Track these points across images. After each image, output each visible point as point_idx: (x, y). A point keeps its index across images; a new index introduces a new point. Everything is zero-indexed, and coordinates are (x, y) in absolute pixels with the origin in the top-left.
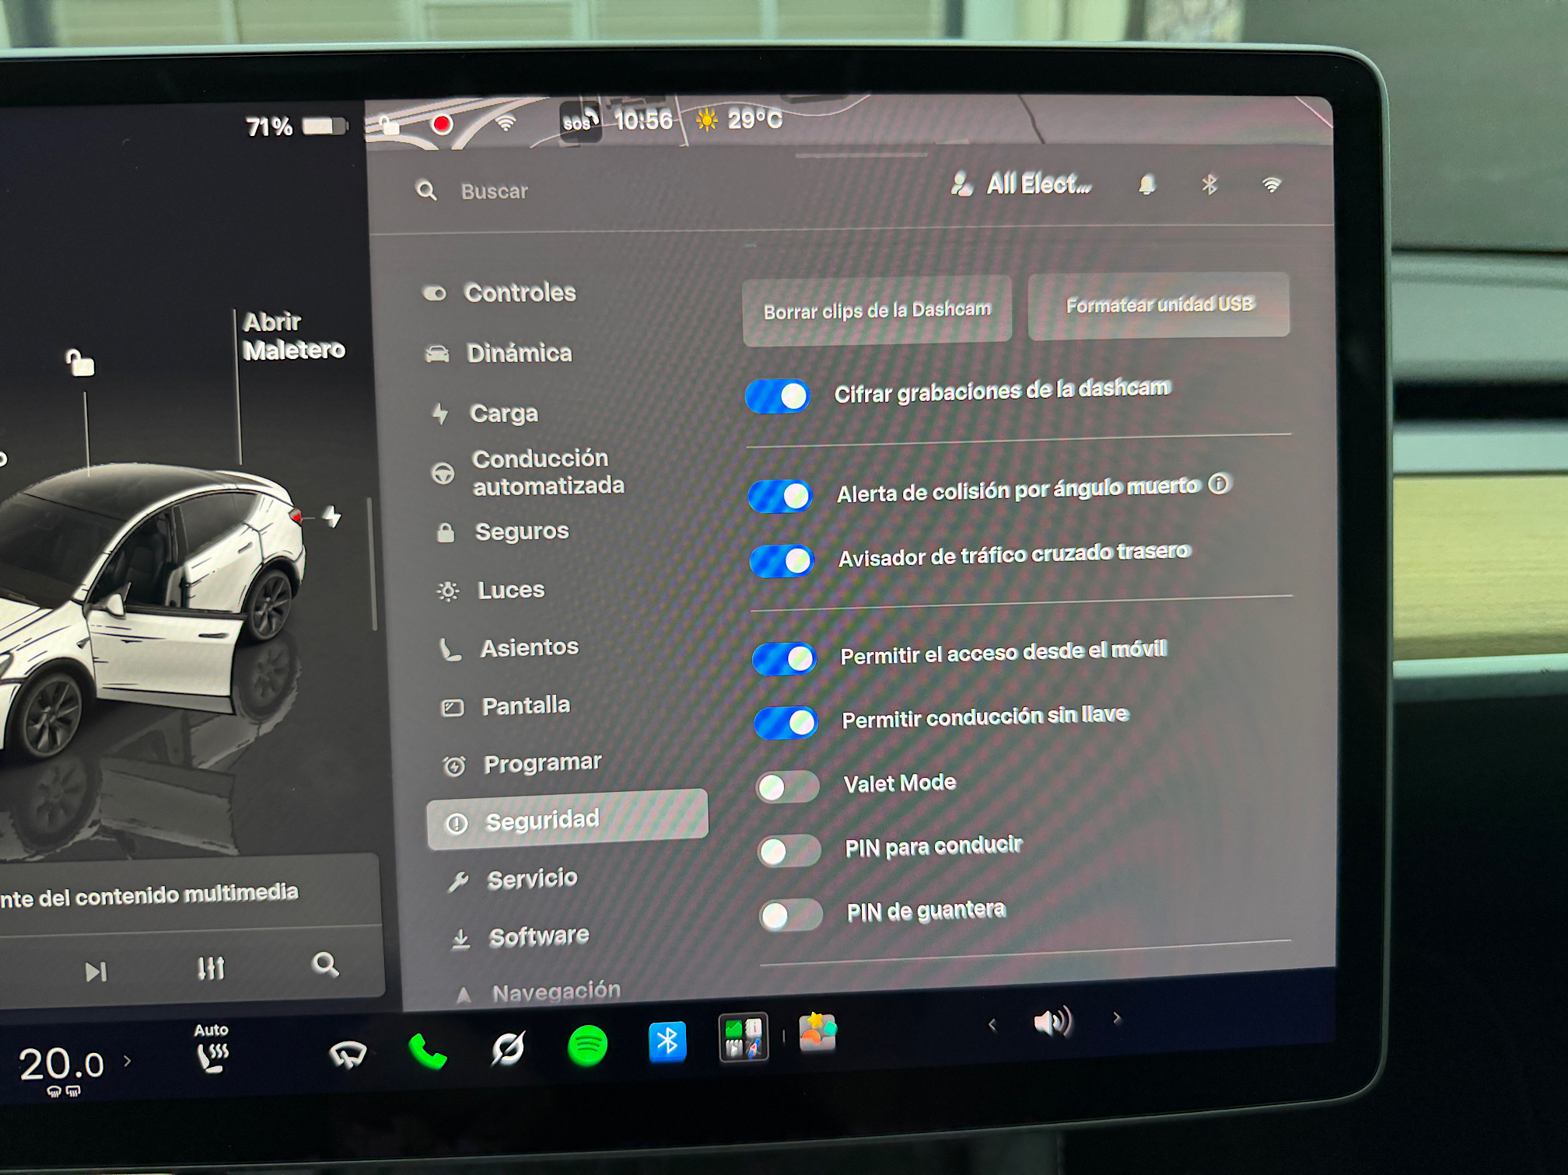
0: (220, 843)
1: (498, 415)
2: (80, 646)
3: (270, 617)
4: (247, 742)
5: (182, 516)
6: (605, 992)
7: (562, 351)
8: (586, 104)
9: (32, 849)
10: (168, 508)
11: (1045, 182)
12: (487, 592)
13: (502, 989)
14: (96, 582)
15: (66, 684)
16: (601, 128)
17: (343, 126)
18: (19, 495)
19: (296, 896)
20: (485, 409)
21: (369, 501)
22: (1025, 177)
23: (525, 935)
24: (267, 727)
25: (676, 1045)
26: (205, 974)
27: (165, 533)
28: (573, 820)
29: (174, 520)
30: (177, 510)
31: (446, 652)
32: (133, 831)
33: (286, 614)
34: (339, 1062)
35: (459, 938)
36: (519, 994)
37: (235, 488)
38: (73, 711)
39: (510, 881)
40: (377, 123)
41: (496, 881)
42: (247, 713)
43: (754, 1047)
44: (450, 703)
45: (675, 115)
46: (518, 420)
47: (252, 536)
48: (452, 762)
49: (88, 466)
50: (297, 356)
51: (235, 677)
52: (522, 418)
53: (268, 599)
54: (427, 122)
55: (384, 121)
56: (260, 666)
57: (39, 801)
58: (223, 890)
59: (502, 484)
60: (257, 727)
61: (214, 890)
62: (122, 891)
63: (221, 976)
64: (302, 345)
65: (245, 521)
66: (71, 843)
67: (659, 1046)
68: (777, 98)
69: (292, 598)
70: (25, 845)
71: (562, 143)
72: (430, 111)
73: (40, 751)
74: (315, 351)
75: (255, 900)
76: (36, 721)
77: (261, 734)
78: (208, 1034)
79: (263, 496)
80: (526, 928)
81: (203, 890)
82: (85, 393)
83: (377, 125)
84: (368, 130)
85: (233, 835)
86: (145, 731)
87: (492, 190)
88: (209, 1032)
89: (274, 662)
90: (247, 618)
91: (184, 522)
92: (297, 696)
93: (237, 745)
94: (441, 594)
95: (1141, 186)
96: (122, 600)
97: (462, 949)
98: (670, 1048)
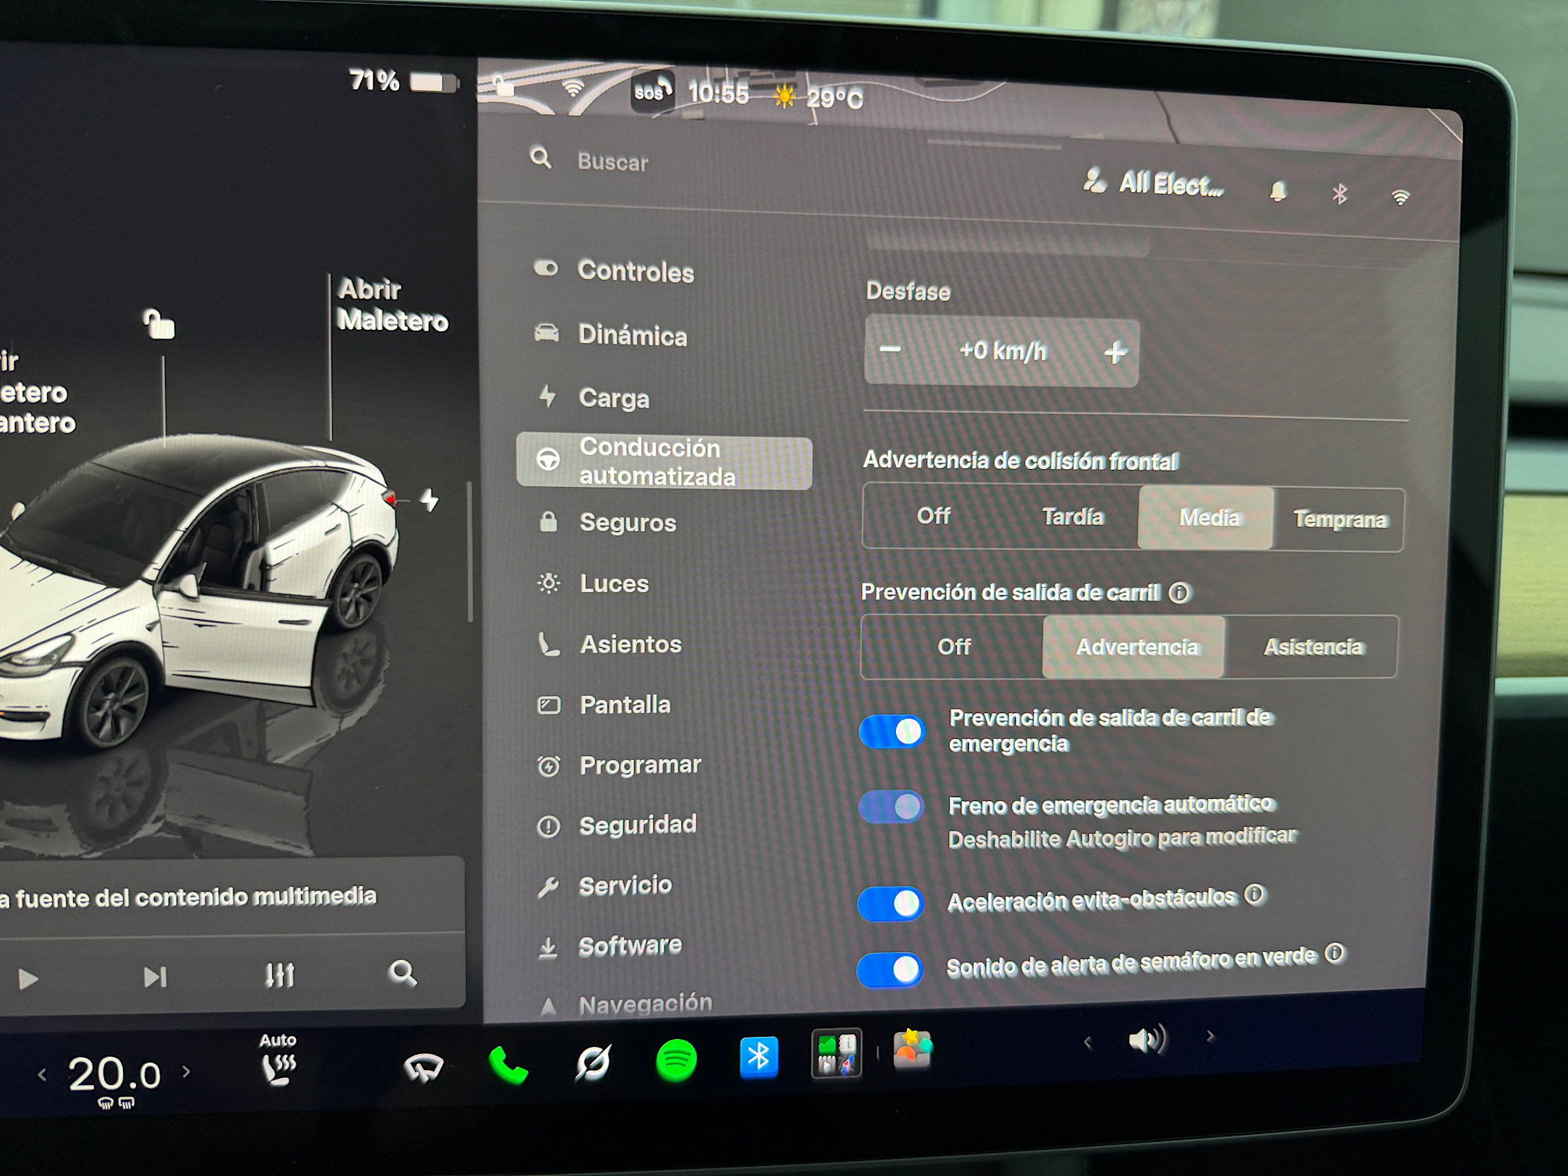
0: (295, 844)
1: (608, 399)
2: (149, 629)
3: (357, 605)
4: (326, 736)
5: (265, 493)
6: (696, 1005)
7: (677, 335)
9: (90, 845)
10: (249, 484)
11: (1178, 182)
12: (590, 585)
13: (589, 1001)
14: (168, 561)
15: (131, 669)
16: (674, 99)
17: (454, 84)
18: (87, 464)
19: (374, 900)
20: (595, 394)
22: (1158, 178)
23: (616, 944)
24: (350, 721)
25: (766, 1062)
26: (273, 981)
27: (246, 511)
28: (669, 826)
29: (256, 497)
30: (259, 486)
31: (544, 647)
32: (199, 828)
33: (375, 602)
34: (414, 1075)
35: (546, 946)
36: (607, 1007)
37: (326, 465)
38: (140, 698)
39: (602, 887)
40: (491, 83)
41: (588, 887)
42: (328, 705)
43: (847, 1064)
44: (546, 700)
46: (629, 406)
48: (547, 762)
49: (165, 436)
50: (396, 327)
51: (317, 670)
52: (633, 404)
53: (356, 586)
54: (543, 84)
55: (498, 81)
56: (345, 656)
57: (98, 794)
58: (296, 892)
59: (609, 472)
60: (339, 720)
61: (285, 893)
62: (187, 892)
63: (291, 983)
64: (402, 316)
65: (334, 501)
66: (132, 840)
67: (750, 1061)
68: (911, 80)
69: (384, 583)
70: (82, 841)
71: (686, 115)
72: (547, 73)
73: (101, 740)
74: (416, 323)
75: (328, 905)
76: (99, 708)
77: (342, 728)
78: (275, 1044)
79: (355, 475)
80: (616, 937)
81: (274, 892)
82: (163, 357)
83: (490, 85)
84: (480, 89)
85: (308, 835)
86: (217, 723)
87: (610, 161)
88: (276, 1042)
89: (360, 652)
90: (333, 604)
91: (266, 500)
92: (384, 689)
93: (316, 739)
94: (542, 586)
95: (1272, 192)
96: (197, 581)
97: (549, 958)
98: (761, 1063)
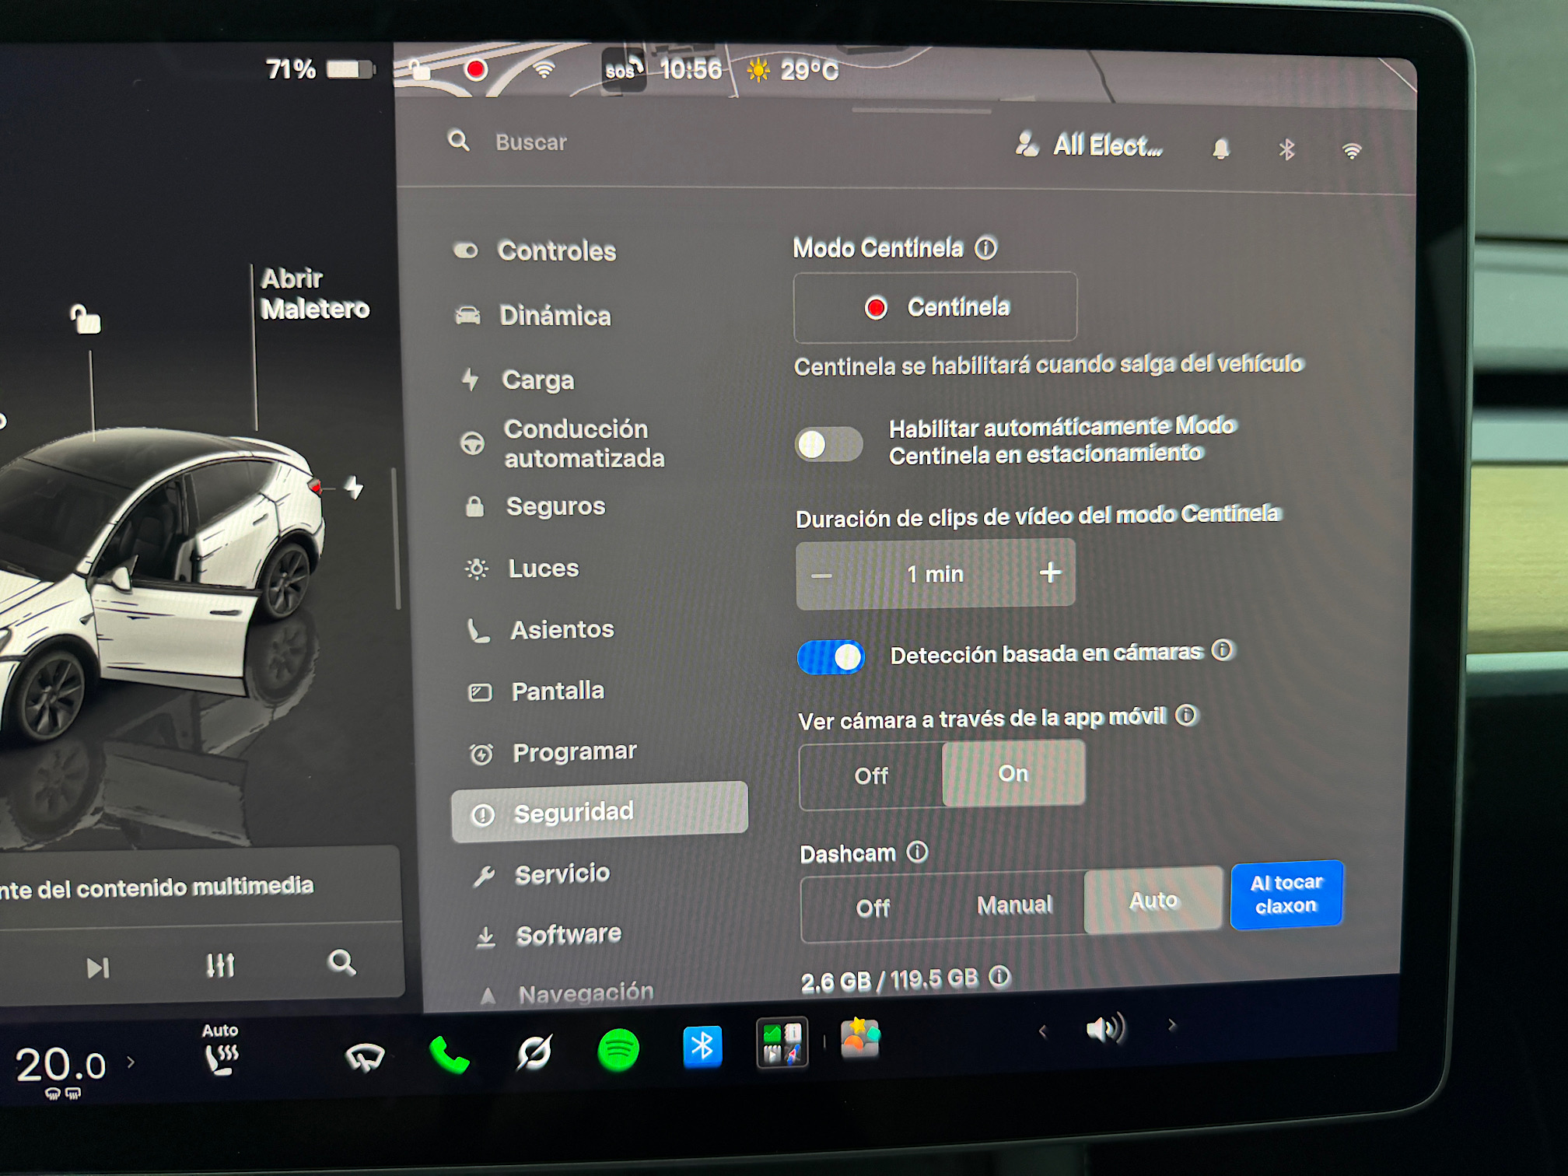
0: (232, 834)
1: (532, 381)
2: (84, 623)
3: (286, 594)
4: (260, 726)
5: (194, 485)
6: (637, 994)
7: (601, 314)
8: (630, 51)
9: (31, 838)
10: (177, 477)
11: (1115, 143)
12: (518, 570)
13: (529, 990)
14: (100, 554)
15: (67, 662)
16: (646, 76)
17: (370, 70)
18: (19, 460)
19: (311, 890)
20: (518, 375)
21: (393, 471)
22: (1093, 138)
23: (554, 933)
24: (282, 711)
25: (711, 1051)
26: (213, 972)
27: (175, 503)
28: (606, 813)
29: (185, 489)
30: (188, 478)
31: (474, 633)
32: (138, 820)
33: (304, 590)
34: (356, 1065)
35: (484, 935)
36: (546, 996)
37: (251, 455)
38: (76, 691)
39: (538, 876)
40: (406, 67)
41: (524, 876)
42: (261, 696)
43: (793, 1053)
44: (477, 688)
45: (724, 64)
46: (553, 387)
47: (269, 507)
48: (480, 749)
49: (94, 430)
50: (317, 316)
51: (248, 658)
52: (557, 385)
53: (284, 575)
54: (461, 66)
55: (414, 65)
56: (276, 646)
57: (38, 787)
58: (234, 883)
59: (535, 455)
60: (271, 710)
61: (224, 883)
62: (127, 882)
63: (231, 974)
64: (324, 304)
65: (261, 491)
66: (72, 832)
67: (693, 1051)
68: (833, 48)
69: (311, 572)
70: (24, 834)
71: (604, 92)
72: (463, 55)
73: (39, 733)
74: (338, 311)
75: (267, 894)
76: (36, 702)
77: (275, 719)
78: (217, 1035)
79: (281, 464)
80: (554, 926)
81: (212, 882)
82: (90, 351)
83: (407, 69)
84: (396, 74)
85: (245, 825)
86: (151, 714)
87: (529, 141)
88: (218, 1032)
89: (290, 642)
90: (262, 594)
91: (195, 492)
92: (314, 678)
93: (250, 729)
94: (470, 572)
95: (1214, 150)
96: (129, 573)
97: (484, 947)
98: (705, 1053)
